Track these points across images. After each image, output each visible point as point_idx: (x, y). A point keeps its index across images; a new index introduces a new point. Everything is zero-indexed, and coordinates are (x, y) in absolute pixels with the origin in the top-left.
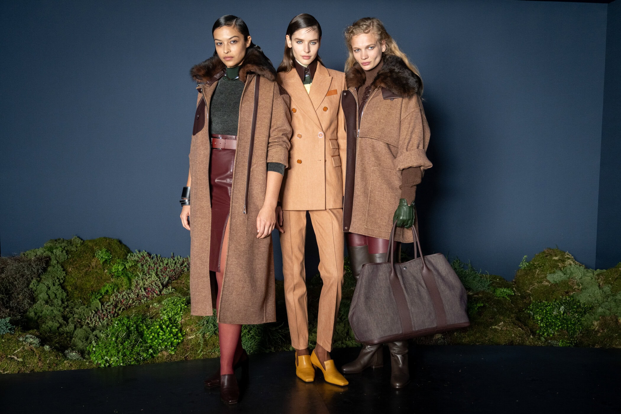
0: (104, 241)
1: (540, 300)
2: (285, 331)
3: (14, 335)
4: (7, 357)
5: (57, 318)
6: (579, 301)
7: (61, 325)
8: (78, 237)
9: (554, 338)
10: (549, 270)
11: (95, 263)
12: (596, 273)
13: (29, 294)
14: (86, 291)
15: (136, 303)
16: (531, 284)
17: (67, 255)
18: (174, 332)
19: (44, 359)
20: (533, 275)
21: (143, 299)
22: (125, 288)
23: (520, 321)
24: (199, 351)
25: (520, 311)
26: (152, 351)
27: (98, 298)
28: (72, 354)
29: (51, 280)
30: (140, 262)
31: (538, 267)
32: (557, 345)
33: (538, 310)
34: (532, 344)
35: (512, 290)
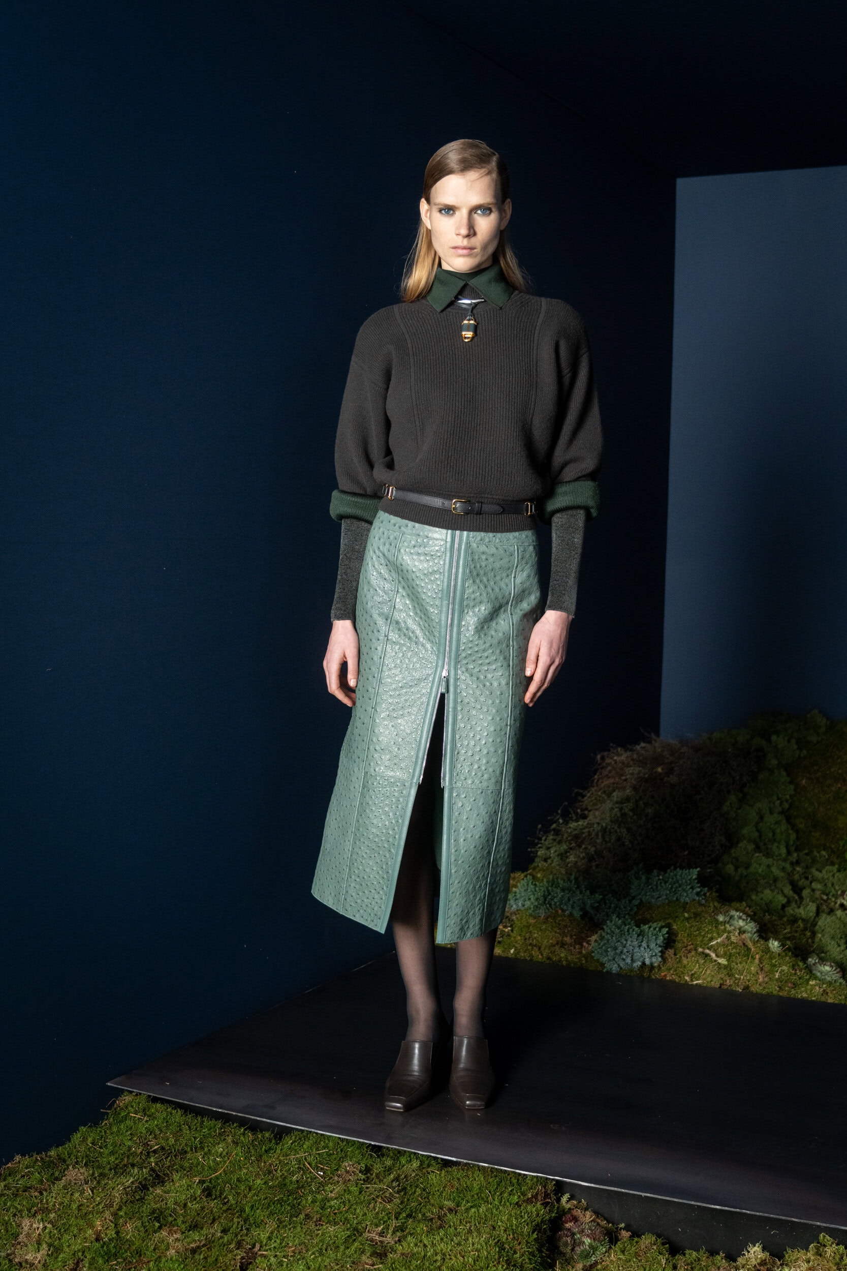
3: (705, 907)
4: (696, 950)
5: (779, 885)
7: (789, 902)
8: (819, 713)
13: (723, 825)
17: (798, 748)
19: (769, 968)
28: (823, 969)
29: (765, 801)
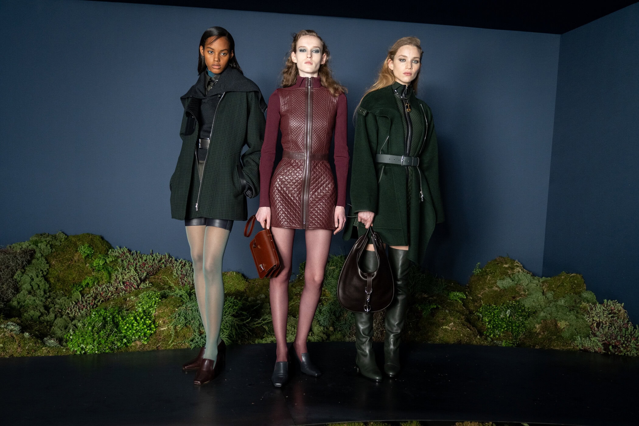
0: (87, 237)
1: (490, 304)
2: (252, 326)
5: (38, 308)
6: (524, 306)
7: (42, 314)
8: (62, 232)
9: (500, 339)
10: (499, 277)
11: (77, 257)
12: (541, 280)
13: (13, 285)
14: (68, 283)
15: (115, 296)
16: (483, 289)
17: (51, 248)
18: (147, 324)
19: (23, 345)
20: (484, 281)
21: (122, 293)
22: (105, 282)
23: (470, 323)
24: (170, 342)
25: (471, 313)
26: (126, 341)
27: (79, 290)
28: (50, 342)
29: (35, 272)
30: (120, 258)
31: (490, 273)
32: (501, 345)
33: (487, 313)
34: (478, 344)
35: (465, 294)
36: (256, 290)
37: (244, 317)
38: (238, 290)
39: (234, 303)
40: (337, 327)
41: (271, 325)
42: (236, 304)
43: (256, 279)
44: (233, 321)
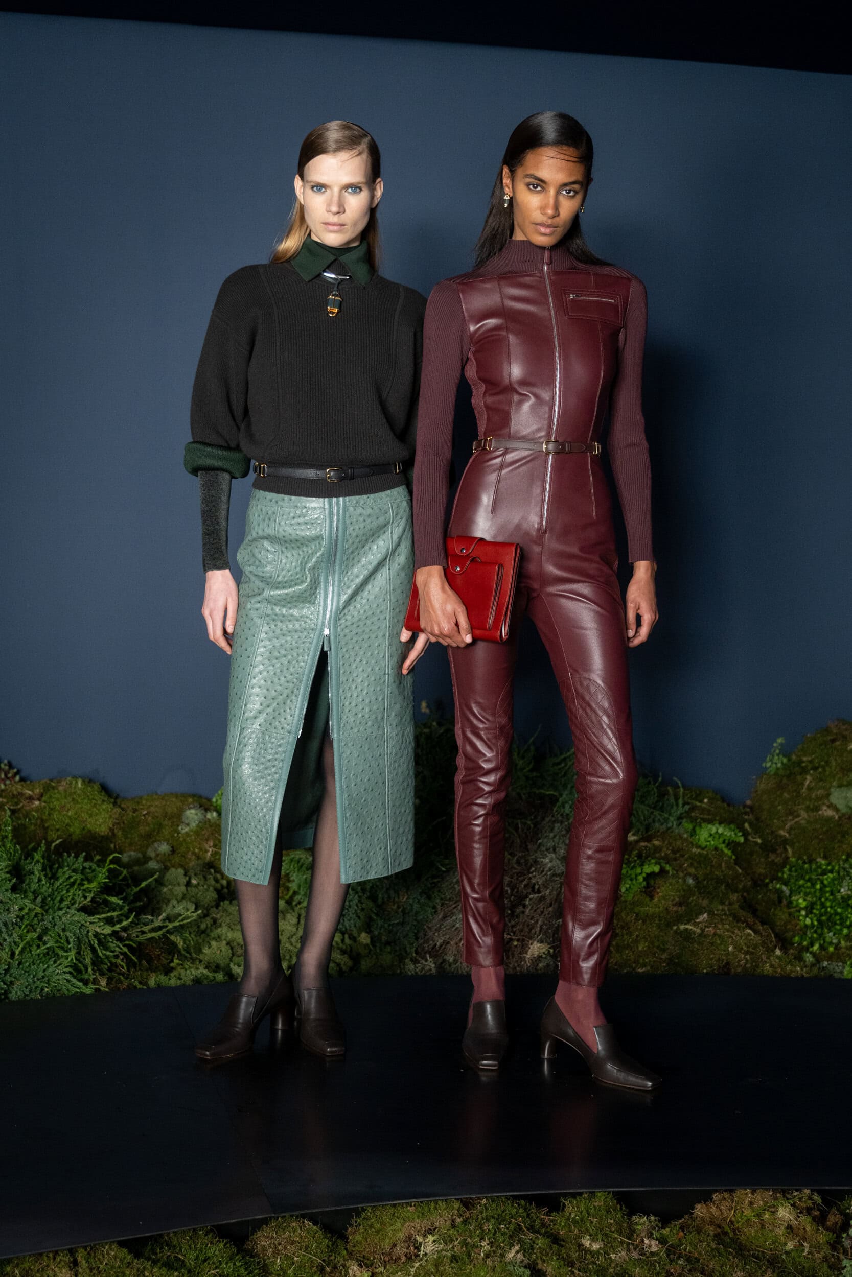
1: (811, 855)
2: (137, 936)
9: (838, 956)
10: (837, 778)
16: (792, 813)
20: (795, 791)
23: (754, 912)
25: (758, 883)
31: (811, 769)
32: (842, 972)
33: (801, 882)
34: (776, 972)
35: (741, 828)
36: (143, 829)
37: (115, 914)
38: (90, 831)
39: (82, 873)
40: (380, 933)
41: (190, 933)
42: (90, 876)
43: (141, 798)
44: (82, 925)
